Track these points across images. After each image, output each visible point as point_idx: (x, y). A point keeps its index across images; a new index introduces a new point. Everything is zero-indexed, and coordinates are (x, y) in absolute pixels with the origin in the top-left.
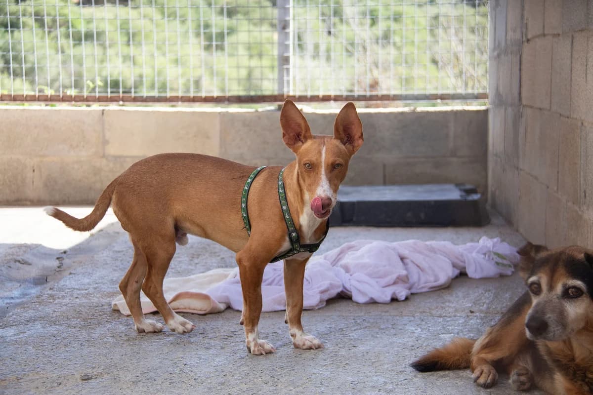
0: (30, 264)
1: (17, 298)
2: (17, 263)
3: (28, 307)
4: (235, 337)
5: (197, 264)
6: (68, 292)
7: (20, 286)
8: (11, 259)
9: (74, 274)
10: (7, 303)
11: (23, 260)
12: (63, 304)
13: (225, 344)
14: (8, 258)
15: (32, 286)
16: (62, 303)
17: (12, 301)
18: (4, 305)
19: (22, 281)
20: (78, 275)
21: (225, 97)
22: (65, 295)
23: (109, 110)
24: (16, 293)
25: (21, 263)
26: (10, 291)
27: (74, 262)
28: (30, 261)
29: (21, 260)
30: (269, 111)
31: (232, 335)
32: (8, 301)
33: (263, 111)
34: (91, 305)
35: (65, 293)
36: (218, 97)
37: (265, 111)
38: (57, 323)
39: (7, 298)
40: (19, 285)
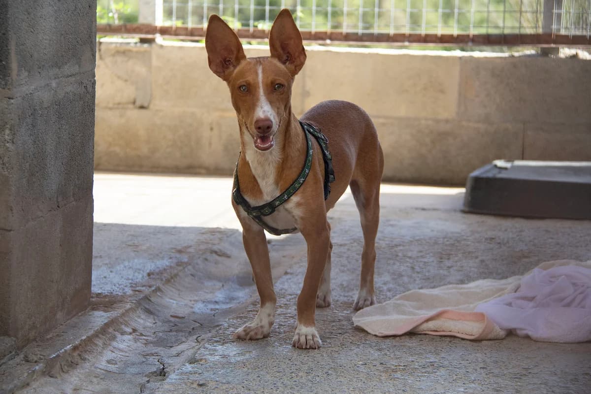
0: (229, 257)
1: (224, 303)
2: (214, 255)
3: (246, 317)
4: (530, 376)
5: (449, 267)
6: (290, 299)
7: (223, 286)
8: (207, 249)
9: (291, 274)
10: (212, 310)
11: (221, 251)
12: (289, 315)
13: (520, 386)
14: (203, 247)
15: (238, 287)
16: (286, 314)
17: (217, 307)
18: (209, 311)
19: (224, 280)
20: (297, 275)
21: (468, 36)
22: (288, 303)
23: (312, 51)
24: (220, 296)
25: (219, 255)
26: (211, 292)
27: (284, 257)
28: (228, 252)
29: (218, 250)
30: (529, 56)
31: (524, 372)
32: (212, 306)
33: (520, 57)
34: (325, 319)
35: (287, 301)
36: (458, 36)
37: (522, 56)
38: (288, 342)
39: (210, 302)
40: (221, 285)
